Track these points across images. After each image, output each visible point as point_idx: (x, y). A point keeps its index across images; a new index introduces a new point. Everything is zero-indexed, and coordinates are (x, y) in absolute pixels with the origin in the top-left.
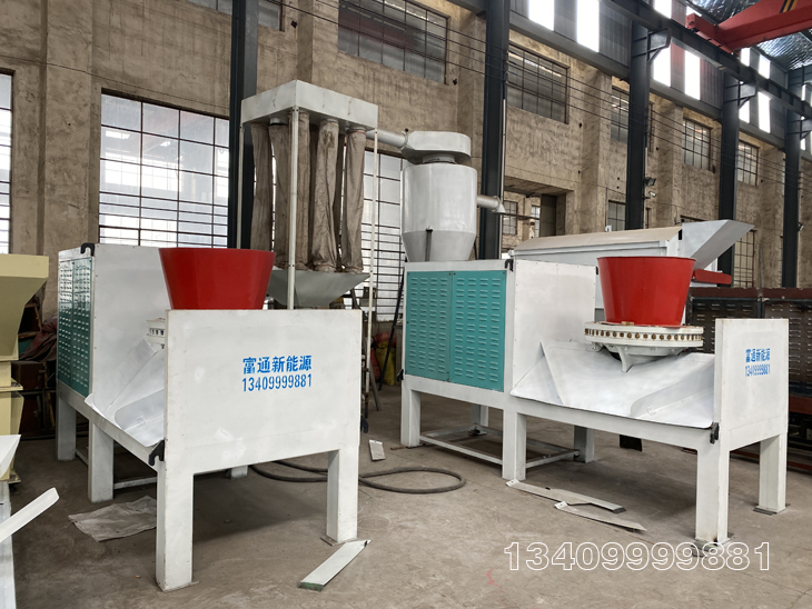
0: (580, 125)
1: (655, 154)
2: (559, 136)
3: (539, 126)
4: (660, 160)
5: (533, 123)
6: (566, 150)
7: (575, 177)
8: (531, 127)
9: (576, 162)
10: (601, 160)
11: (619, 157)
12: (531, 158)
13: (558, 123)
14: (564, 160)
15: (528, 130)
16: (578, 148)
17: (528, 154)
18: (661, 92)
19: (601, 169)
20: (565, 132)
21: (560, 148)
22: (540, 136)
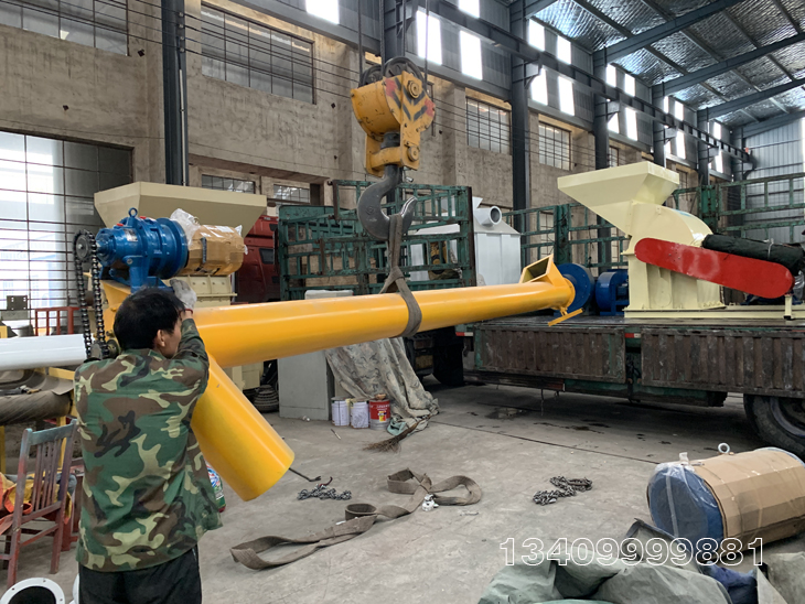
0: (333, 106)
1: (438, 137)
2: (302, 117)
3: (274, 105)
4: (444, 143)
5: (264, 102)
6: (315, 133)
8: (261, 107)
9: (329, 146)
10: (354, 143)
12: (264, 142)
13: (302, 104)
14: (314, 144)
15: (258, 110)
16: (332, 131)
17: (259, 137)
19: (355, 152)
20: (311, 113)
21: (306, 131)
22: (276, 116)
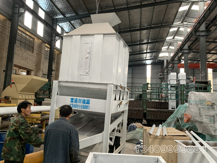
0: (37, 54)
1: (55, 63)
3: (25, 52)
4: (56, 65)
7: (34, 67)
8: (23, 52)
9: (35, 63)
10: (41, 63)
11: (46, 63)
12: (22, 60)
13: (31, 52)
14: (32, 62)
16: (36, 60)
18: (57, 49)
19: (41, 66)
20: (32, 55)
21: (31, 59)
22: (25, 55)
